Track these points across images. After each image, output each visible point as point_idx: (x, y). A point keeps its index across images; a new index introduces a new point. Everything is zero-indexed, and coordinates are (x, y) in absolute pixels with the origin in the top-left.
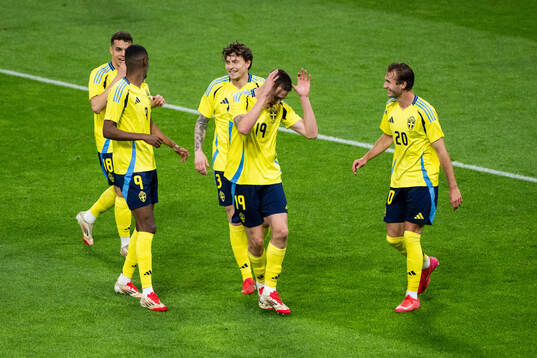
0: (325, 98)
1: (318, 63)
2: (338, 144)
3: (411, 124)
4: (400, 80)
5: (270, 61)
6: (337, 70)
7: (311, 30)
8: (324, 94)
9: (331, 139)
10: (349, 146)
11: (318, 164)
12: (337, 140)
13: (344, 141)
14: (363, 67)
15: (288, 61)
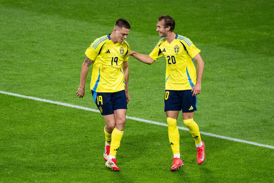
0: (41, 75)
1: (36, 53)
2: (48, 104)
3: (177, 50)
4: (166, 25)
5: (6, 52)
6: (48, 57)
7: (31, 32)
8: (40, 72)
9: (44, 100)
10: (56, 105)
11: (36, 116)
12: (48, 101)
13: (52, 102)
14: (64, 55)
15: (17, 52)
